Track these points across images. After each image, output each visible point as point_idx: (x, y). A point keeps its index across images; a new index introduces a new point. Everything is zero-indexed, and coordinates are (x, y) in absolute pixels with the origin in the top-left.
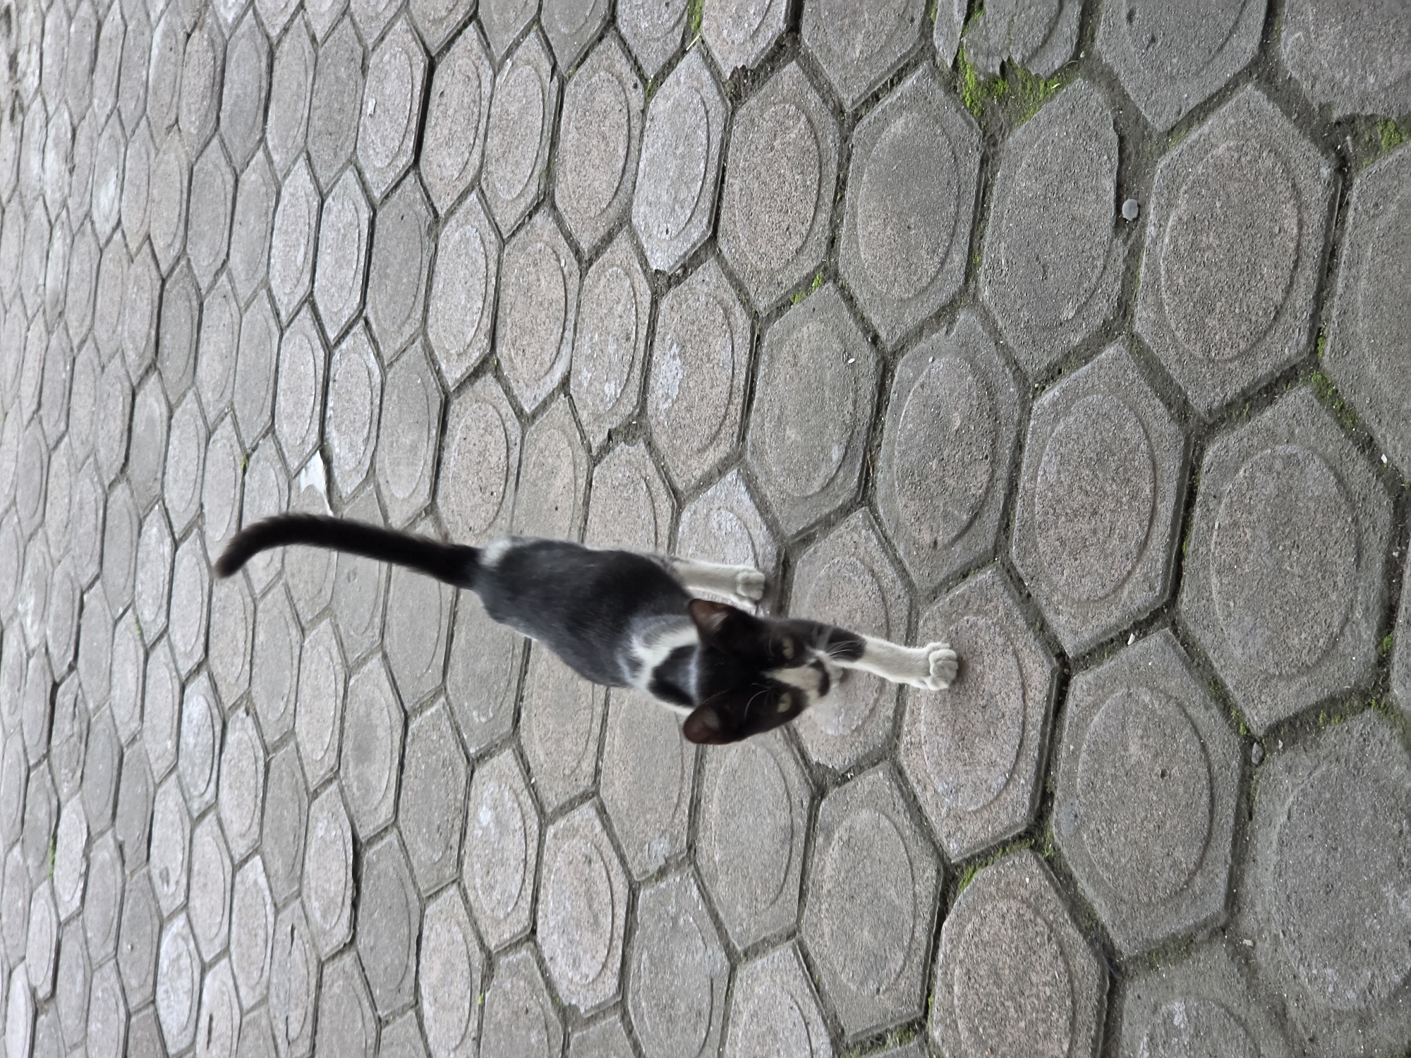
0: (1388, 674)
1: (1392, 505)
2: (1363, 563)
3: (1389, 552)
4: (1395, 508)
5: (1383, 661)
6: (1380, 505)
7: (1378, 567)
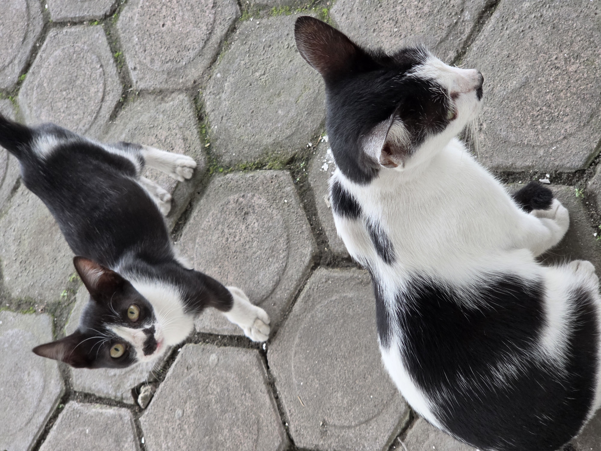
0: (19, 89)
1: (43, 26)
2: (25, 43)
3: (35, 43)
4: (44, 27)
5: (19, 83)
6: (39, 23)
7: (30, 47)
